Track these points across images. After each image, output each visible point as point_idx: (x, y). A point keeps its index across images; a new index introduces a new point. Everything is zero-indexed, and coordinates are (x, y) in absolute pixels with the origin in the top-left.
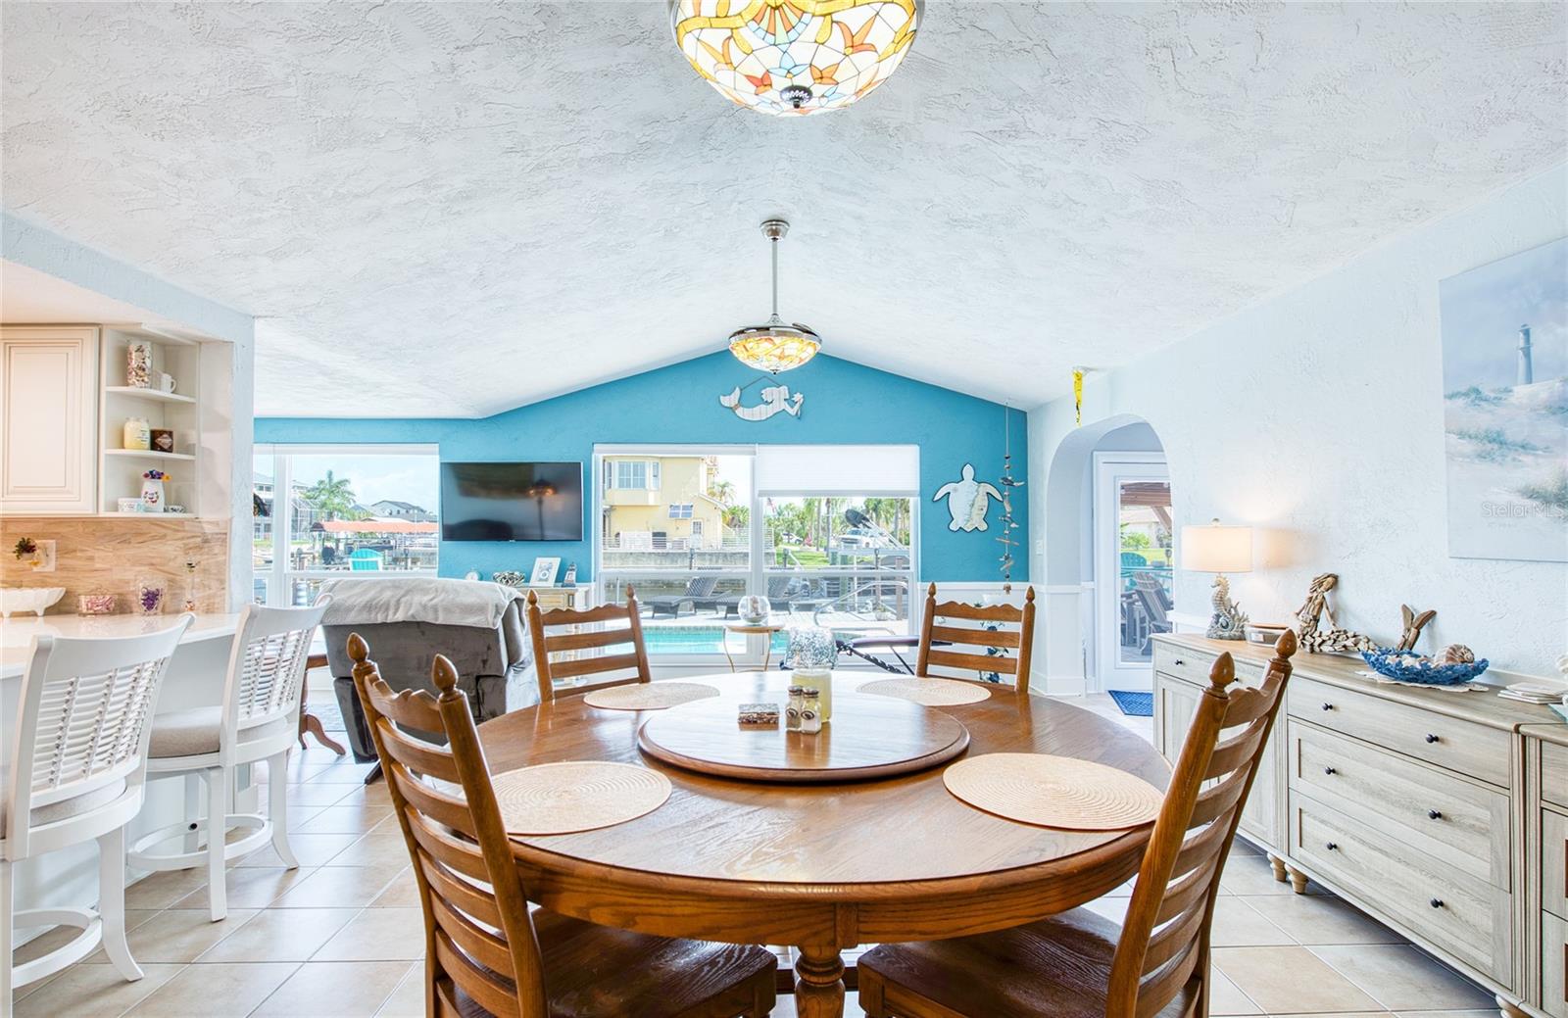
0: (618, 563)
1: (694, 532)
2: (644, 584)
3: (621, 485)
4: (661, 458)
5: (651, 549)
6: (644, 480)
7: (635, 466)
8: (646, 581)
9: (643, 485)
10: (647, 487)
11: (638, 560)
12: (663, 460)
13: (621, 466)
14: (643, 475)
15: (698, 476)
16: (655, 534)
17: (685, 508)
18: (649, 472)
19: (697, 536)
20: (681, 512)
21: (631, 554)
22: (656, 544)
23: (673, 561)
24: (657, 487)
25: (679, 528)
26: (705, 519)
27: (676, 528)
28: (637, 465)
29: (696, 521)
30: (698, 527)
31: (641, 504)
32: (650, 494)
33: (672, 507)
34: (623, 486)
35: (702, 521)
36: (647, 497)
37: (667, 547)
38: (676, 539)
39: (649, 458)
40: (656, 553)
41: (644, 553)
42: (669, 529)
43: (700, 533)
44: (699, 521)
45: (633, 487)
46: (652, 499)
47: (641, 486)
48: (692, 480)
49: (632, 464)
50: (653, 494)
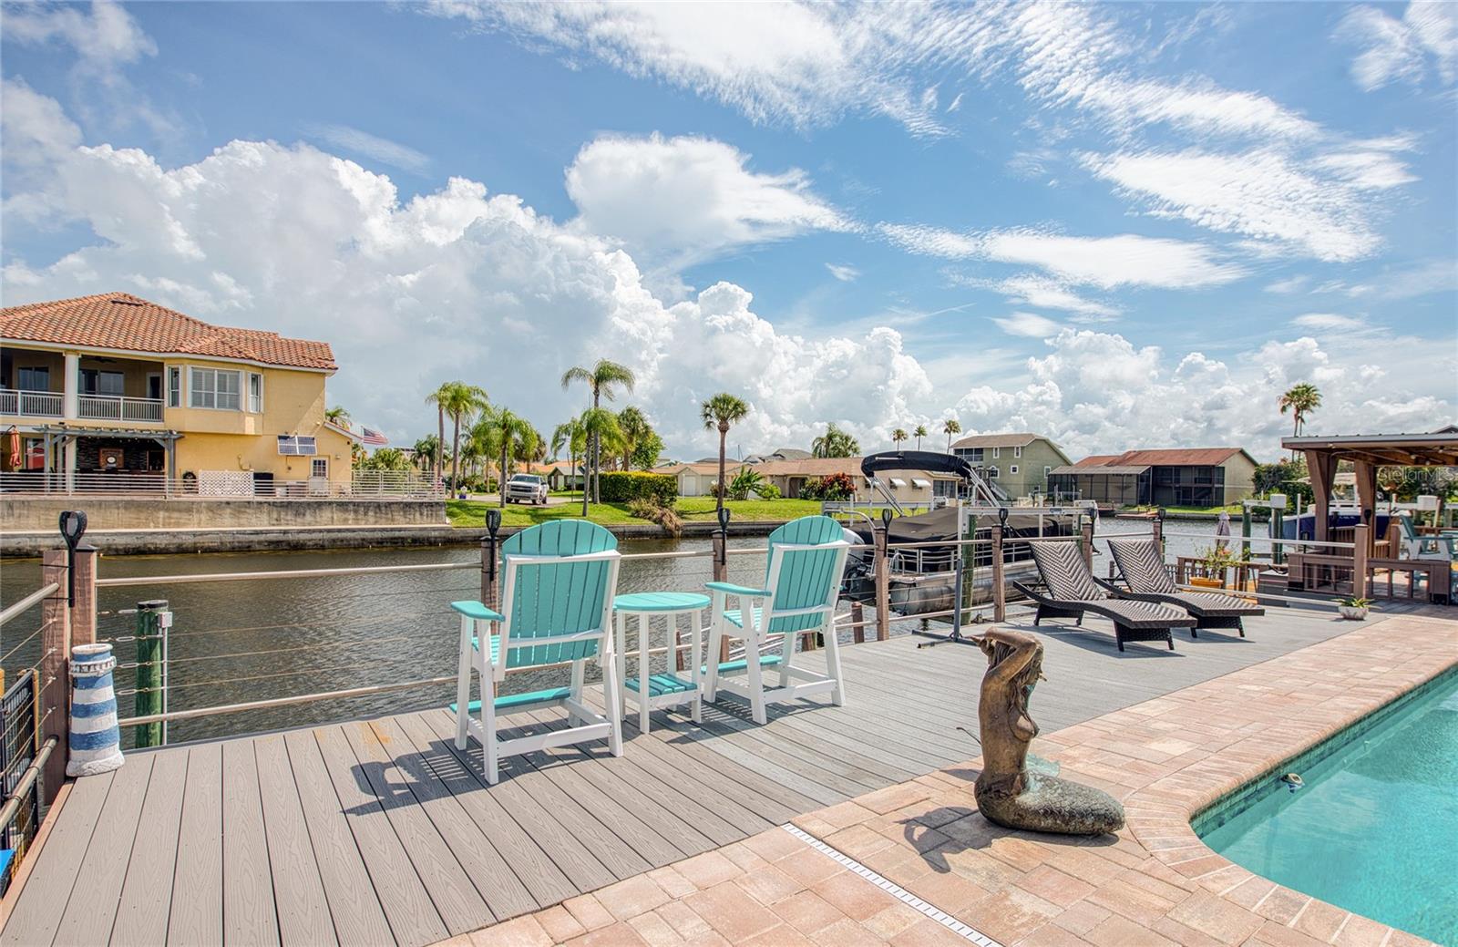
0: (204, 517)
1: (315, 474)
2: (258, 547)
3: (196, 402)
4: (263, 368)
5: (250, 495)
6: (238, 396)
7: (222, 378)
8: (260, 543)
9: (235, 405)
10: (242, 408)
11: (239, 512)
12: (265, 371)
13: (196, 377)
14: (236, 389)
16: (257, 476)
17: (302, 440)
18: (246, 389)
19: (318, 479)
20: (296, 445)
21: (228, 503)
22: (258, 491)
23: (297, 514)
24: (258, 409)
25: (289, 468)
26: (333, 457)
27: (286, 467)
28: (225, 376)
29: (318, 459)
30: (320, 466)
31: (231, 432)
32: (247, 418)
33: (280, 438)
34: (200, 405)
35: (327, 459)
36: (242, 422)
37: (280, 493)
38: (289, 483)
39: (246, 367)
40: (269, 503)
41: (249, 502)
42: (277, 469)
43: (324, 475)
44: (322, 459)
45: (218, 406)
46: (250, 426)
47: (230, 406)
48: (314, 405)
49: (216, 372)
50: (252, 419)
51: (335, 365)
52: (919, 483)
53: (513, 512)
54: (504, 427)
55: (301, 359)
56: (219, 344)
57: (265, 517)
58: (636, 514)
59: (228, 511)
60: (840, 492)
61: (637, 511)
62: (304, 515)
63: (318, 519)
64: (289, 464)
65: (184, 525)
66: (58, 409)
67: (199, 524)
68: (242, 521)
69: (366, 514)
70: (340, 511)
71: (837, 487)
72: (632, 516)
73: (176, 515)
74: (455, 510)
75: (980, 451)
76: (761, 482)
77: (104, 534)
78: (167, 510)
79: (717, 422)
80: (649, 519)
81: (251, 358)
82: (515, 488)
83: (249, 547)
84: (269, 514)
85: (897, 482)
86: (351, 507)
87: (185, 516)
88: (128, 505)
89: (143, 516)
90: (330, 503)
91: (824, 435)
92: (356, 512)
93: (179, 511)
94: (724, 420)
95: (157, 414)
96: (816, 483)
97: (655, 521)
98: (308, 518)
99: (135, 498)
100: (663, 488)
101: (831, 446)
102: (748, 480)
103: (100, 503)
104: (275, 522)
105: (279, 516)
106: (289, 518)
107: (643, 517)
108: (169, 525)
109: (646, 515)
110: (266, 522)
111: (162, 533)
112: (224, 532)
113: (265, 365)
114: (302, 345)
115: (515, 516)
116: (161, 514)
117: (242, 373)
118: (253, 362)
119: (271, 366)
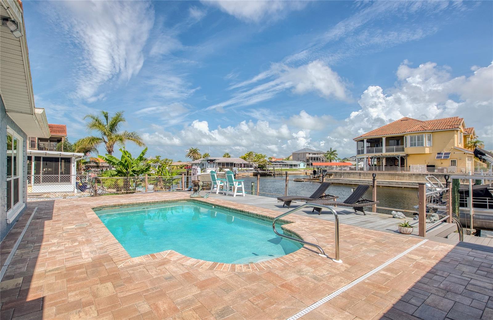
0: (408, 178)
1: (451, 165)
3: (411, 145)
4: (432, 132)
5: (426, 172)
6: (423, 142)
7: (418, 137)
9: (422, 145)
10: (425, 146)
11: (417, 177)
13: (411, 138)
14: (422, 140)
15: (454, 139)
16: (428, 166)
17: (445, 154)
18: (426, 139)
19: (453, 167)
20: (443, 155)
21: (414, 174)
22: (429, 170)
24: (430, 145)
25: (442, 163)
26: (458, 159)
27: (441, 163)
29: (452, 160)
30: (453, 163)
31: (421, 153)
32: (426, 148)
33: (438, 154)
34: (412, 146)
35: (456, 160)
36: (424, 150)
37: (436, 171)
38: (439, 168)
39: (425, 133)
42: (438, 163)
43: (455, 165)
44: (454, 160)
45: (417, 146)
46: (427, 151)
47: (421, 145)
48: (451, 141)
49: (417, 136)
50: (428, 148)
51: (458, 126)
59: (414, 176)
64: (442, 162)
65: (403, 180)
66: (381, 151)
67: (406, 180)
68: (418, 180)
73: (400, 177)
77: (381, 181)
78: (398, 176)
87: (403, 177)
88: (389, 174)
89: (392, 177)
93: (401, 176)
95: (403, 150)
99: (391, 172)
103: (383, 173)
108: (399, 180)
111: (394, 182)
112: (410, 182)
113: (432, 131)
116: (397, 177)
117: (424, 135)
118: (426, 131)
119: (434, 131)
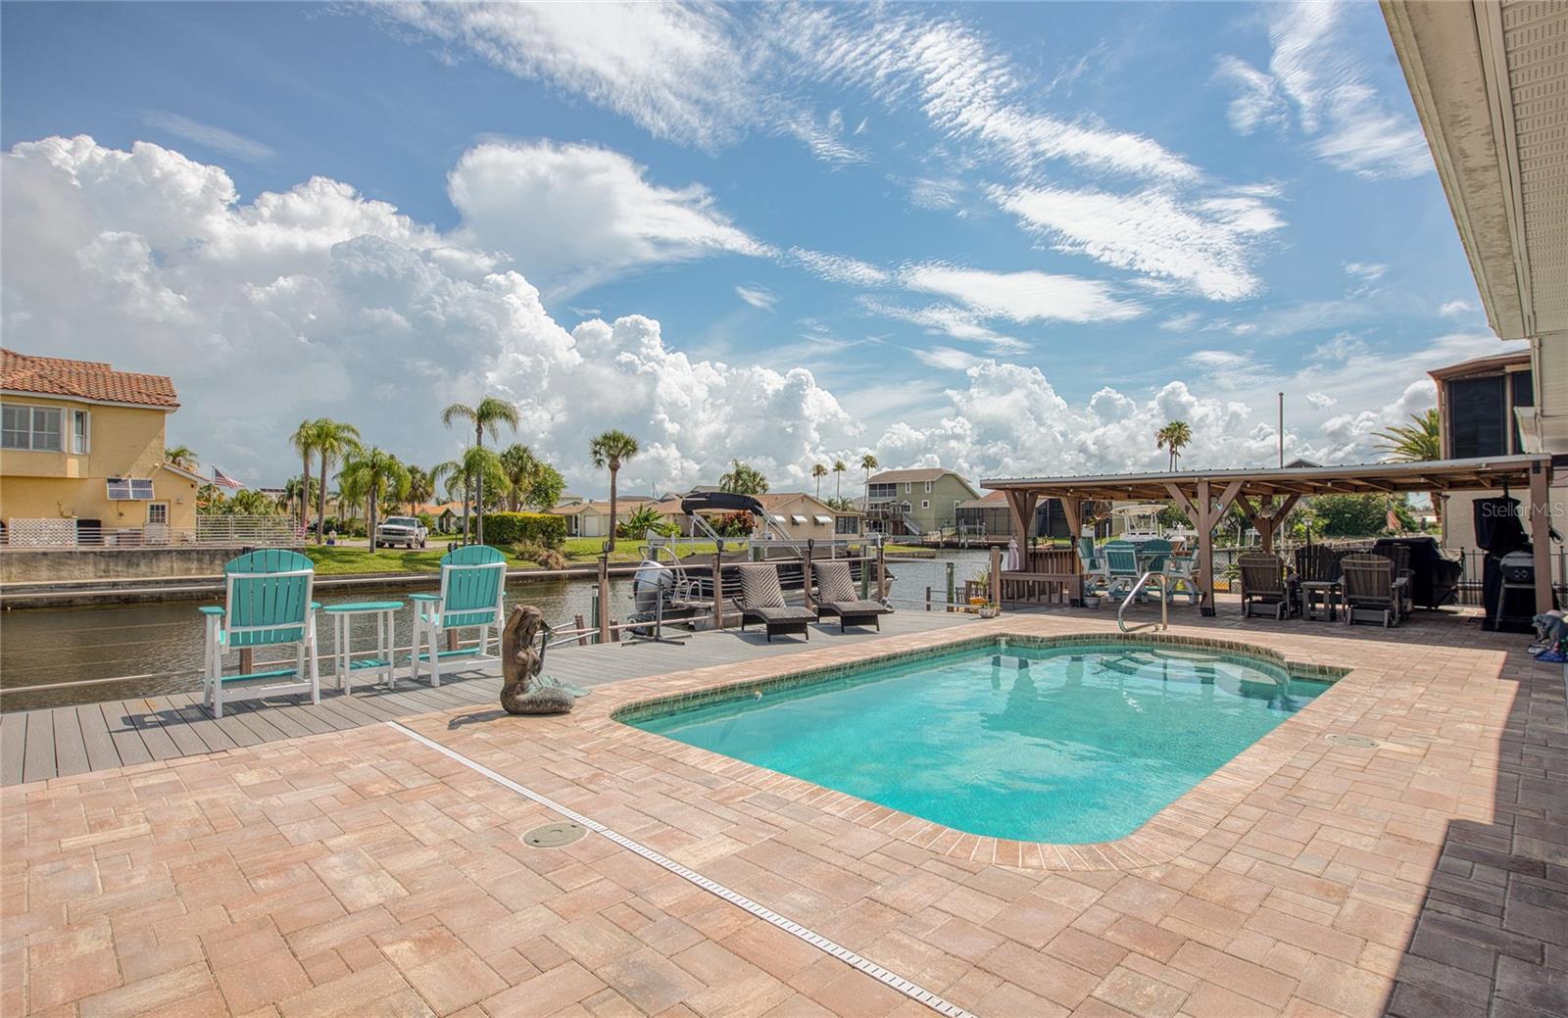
0: (15, 570)
1: (152, 521)
2: (81, 601)
3: (8, 443)
4: (90, 404)
5: (73, 544)
6: (59, 436)
7: (40, 416)
8: (83, 596)
9: (55, 443)
10: (64, 449)
11: (59, 564)
12: (92, 408)
13: (9, 414)
14: (57, 428)
15: (161, 437)
16: (80, 523)
17: (136, 484)
18: (69, 427)
19: (156, 526)
20: (129, 489)
21: (45, 554)
22: (83, 539)
23: (130, 564)
24: (83, 449)
25: (121, 514)
26: (173, 501)
27: (116, 513)
28: (43, 414)
29: (155, 503)
30: (158, 513)
31: (51, 475)
33: (110, 481)
34: (12, 445)
35: (166, 504)
36: (64, 464)
37: (109, 543)
38: (120, 530)
39: (69, 404)
40: (95, 553)
41: (70, 553)
42: (107, 515)
43: (163, 521)
44: (160, 504)
45: (34, 447)
46: (73, 469)
47: (49, 447)
48: (152, 444)
49: (32, 410)
50: (76, 461)
51: (177, 402)
52: (821, 519)
53: (384, 557)
54: (374, 466)
55: (136, 395)
56: (37, 378)
57: (90, 569)
58: (521, 557)
59: (46, 562)
60: (740, 530)
61: (522, 554)
62: (138, 565)
63: (155, 570)
64: (121, 510)
67: (9, 578)
68: (64, 574)
69: (212, 562)
70: (182, 560)
71: (737, 525)
72: (517, 558)
74: (318, 556)
75: (893, 486)
76: (661, 521)
79: (607, 461)
80: (535, 561)
81: (75, 394)
82: (387, 532)
83: (70, 601)
84: (95, 564)
85: (799, 519)
86: (195, 555)
90: (169, 552)
91: (732, 472)
92: (200, 561)
94: (614, 458)
96: (717, 521)
97: (540, 564)
98: (143, 568)
100: (550, 529)
101: (740, 482)
102: (646, 519)
104: (102, 574)
105: (108, 565)
106: (119, 569)
107: (529, 560)
109: (532, 557)
110: (91, 574)
112: (40, 587)
113: (92, 402)
114: (138, 379)
115: (385, 561)
117: (65, 411)
118: (78, 399)
119: (100, 403)
